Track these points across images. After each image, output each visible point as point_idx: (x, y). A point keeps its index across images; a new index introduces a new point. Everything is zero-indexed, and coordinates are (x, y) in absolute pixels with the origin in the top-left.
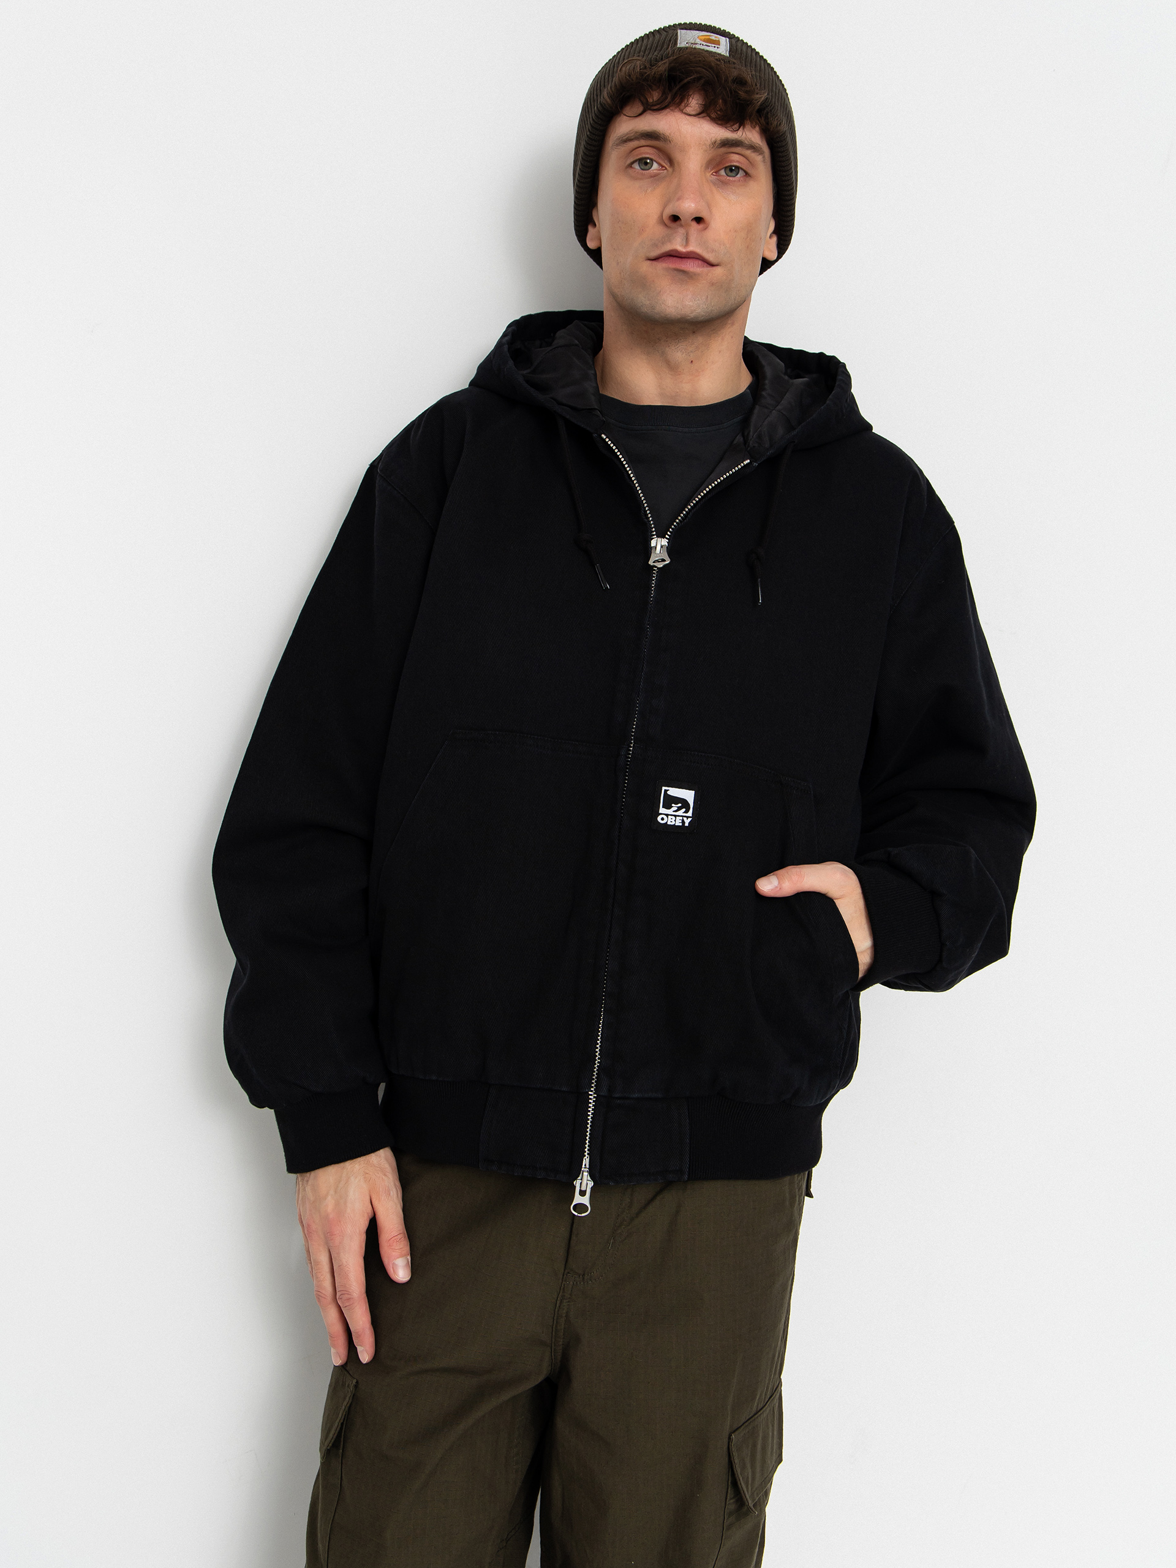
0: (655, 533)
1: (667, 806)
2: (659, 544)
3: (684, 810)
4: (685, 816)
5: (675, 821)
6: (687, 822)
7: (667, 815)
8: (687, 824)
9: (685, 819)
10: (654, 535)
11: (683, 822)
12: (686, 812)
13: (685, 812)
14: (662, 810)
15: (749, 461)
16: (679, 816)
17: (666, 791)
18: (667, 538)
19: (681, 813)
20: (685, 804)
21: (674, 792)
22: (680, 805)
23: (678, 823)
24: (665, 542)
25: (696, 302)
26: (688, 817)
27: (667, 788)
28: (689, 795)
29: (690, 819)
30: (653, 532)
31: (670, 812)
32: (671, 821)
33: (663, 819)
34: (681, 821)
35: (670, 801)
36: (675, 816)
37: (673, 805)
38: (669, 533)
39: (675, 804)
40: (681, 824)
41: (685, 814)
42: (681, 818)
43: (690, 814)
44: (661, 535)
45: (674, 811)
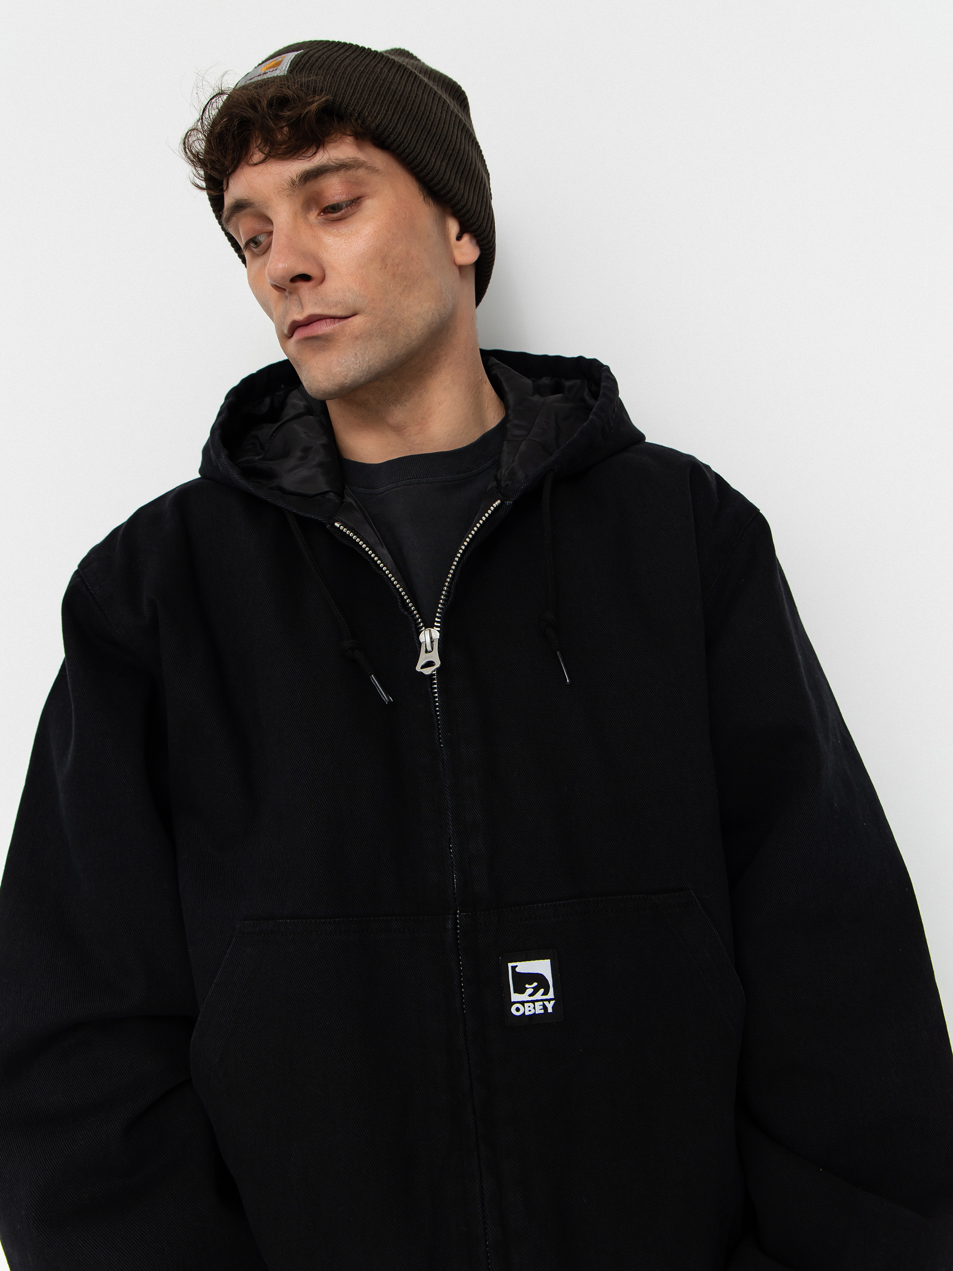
0: (422, 624)
1: (520, 990)
2: (429, 636)
3: (542, 991)
4: (546, 1000)
5: (534, 1008)
6: (550, 1006)
7: (523, 1003)
8: (550, 1010)
9: (546, 1003)
10: (422, 627)
11: (545, 1008)
12: (546, 993)
13: (544, 994)
14: (515, 997)
15: (499, 501)
16: (537, 1001)
17: (514, 968)
18: (437, 627)
19: (539, 996)
20: (539, 979)
21: (524, 967)
22: (535, 984)
23: (539, 1010)
24: (436, 634)
25: (344, 366)
26: (549, 1000)
27: (514, 964)
28: (543, 967)
29: (552, 1002)
30: (420, 623)
31: (524, 997)
32: (528, 1010)
33: (518, 1010)
34: (542, 1007)
35: (522, 981)
36: (533, 1002)
37: (527, 986)
38: (436, 619)
39: (529, 984)
40: (542, 1011)
41: (544, 997)
42: (541, 1003)
43: (551, 995)
44: (429, 625)
45: (530, 995)
